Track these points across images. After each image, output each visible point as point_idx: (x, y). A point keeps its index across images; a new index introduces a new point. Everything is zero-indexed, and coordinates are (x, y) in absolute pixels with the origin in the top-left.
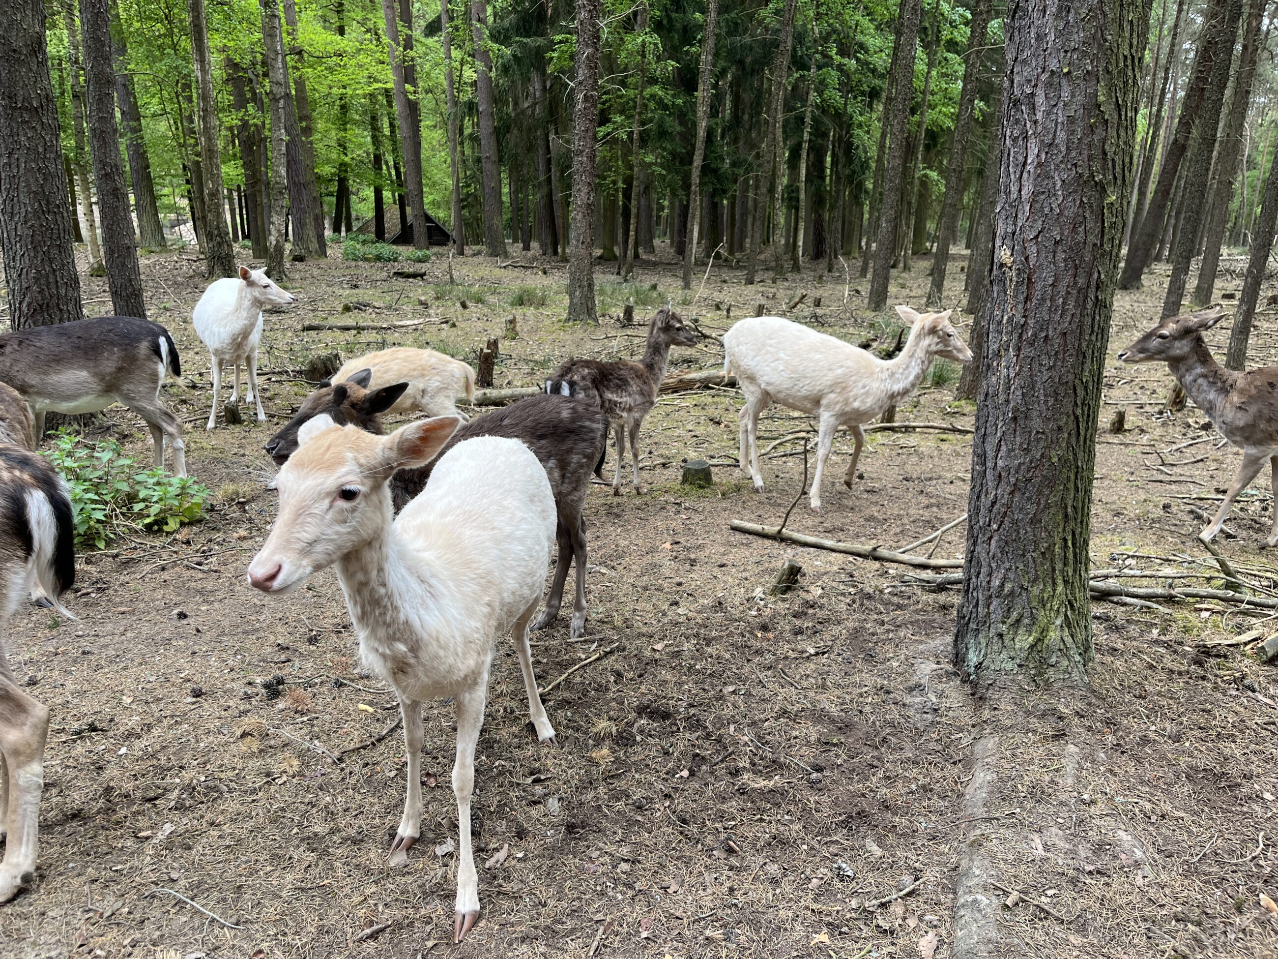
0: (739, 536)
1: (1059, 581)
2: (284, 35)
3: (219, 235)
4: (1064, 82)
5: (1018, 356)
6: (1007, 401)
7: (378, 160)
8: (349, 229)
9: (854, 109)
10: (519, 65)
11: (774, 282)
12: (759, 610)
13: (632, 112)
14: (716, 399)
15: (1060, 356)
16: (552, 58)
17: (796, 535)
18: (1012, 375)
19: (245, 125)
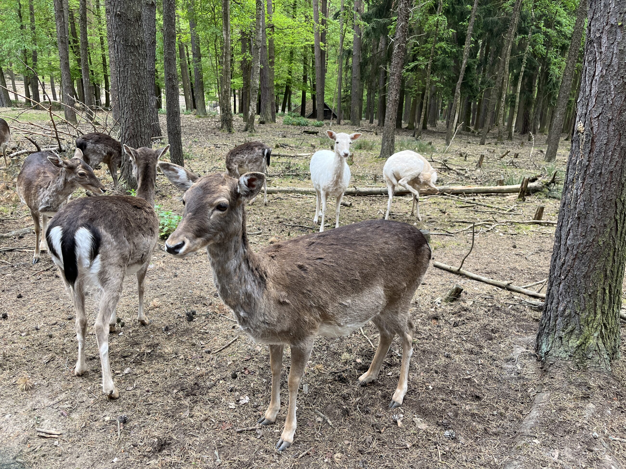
0: (438, 270)
1: (599, 312)
2: (266, 18)
3: (227, 110)
4: (619, 30)
5: (583, 183)
6: (575, 208)
7: (305, 78)
8: (290, 109)
9: (552, 54)
10: (374, 32)
11: (496, 144)
12: (436, 308)
13: (429, 55)
14: (447, 201)
15: (608, 185)
16: (391, 29)
17: (467, 273)
18: (579, 194)
19: (245, 60)
